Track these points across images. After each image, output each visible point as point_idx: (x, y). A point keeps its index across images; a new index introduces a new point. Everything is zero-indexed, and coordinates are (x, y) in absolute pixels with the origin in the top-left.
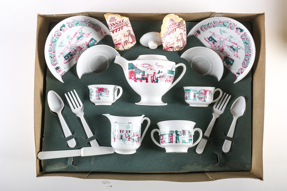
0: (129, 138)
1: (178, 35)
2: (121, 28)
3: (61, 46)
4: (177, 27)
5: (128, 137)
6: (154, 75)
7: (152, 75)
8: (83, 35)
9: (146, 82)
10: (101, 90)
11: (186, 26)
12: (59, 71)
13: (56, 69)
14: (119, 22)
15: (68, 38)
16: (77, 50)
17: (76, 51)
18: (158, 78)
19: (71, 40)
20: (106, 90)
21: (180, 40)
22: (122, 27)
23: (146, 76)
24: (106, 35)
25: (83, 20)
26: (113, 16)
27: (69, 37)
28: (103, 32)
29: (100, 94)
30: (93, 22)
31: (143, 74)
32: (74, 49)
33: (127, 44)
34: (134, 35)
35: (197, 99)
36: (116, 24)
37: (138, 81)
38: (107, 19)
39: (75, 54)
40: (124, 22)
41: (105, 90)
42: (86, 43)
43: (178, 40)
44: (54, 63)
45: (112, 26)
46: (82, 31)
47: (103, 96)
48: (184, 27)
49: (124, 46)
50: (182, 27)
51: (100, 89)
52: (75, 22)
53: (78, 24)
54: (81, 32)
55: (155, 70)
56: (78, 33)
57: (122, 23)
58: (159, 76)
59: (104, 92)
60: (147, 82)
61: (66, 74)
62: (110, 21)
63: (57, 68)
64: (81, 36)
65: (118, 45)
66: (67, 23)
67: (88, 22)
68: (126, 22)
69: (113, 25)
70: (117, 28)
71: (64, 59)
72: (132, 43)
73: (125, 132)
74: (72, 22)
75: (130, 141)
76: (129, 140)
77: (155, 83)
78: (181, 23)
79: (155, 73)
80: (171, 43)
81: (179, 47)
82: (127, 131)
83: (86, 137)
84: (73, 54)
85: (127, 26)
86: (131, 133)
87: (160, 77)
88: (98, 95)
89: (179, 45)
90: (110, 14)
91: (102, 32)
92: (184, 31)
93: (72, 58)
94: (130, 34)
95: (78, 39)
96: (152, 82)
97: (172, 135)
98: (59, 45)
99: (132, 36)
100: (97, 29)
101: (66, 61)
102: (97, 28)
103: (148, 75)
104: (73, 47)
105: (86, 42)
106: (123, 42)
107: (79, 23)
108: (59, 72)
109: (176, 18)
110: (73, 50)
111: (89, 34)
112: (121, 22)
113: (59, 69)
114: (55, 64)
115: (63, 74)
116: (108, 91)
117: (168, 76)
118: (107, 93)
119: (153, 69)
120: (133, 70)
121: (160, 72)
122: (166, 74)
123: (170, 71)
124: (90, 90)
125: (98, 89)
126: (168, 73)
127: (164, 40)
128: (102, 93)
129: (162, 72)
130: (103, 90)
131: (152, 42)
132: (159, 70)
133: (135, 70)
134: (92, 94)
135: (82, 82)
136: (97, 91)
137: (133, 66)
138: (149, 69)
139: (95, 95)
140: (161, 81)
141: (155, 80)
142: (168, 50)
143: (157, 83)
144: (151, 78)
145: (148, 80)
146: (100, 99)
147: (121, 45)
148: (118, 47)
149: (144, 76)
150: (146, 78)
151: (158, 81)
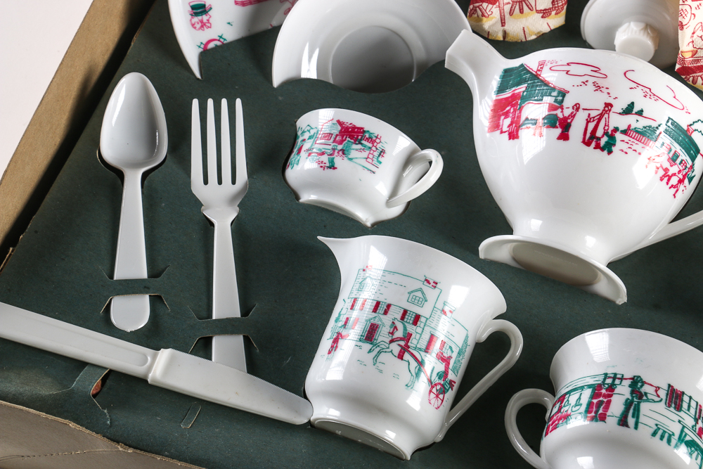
0: (404, 350)
5: (401, 339)
6: (601, 116)
7: (593, 114)
9: (559, 138)
10: (351, 134)
12: (203, 25)
18: (616, 130)
20: (373, 142)
23: (567, 113)
29: (340, 147)
31: (556, 101)
33: (521, 11)
37: (526, 135)
41: (371, 140)
47: (351, 159)
49: (507, 16)
51: (348, 128)
55: (613, 95)
58: (623, 127)
59: (359, 146)
60: (564, 136)
61: (225, 48)
63: (199, 10)
65: (485, 5)
72: (545, 13)
73: (395, 313)
75: (403, 364)
76: (401, 357)
77: (599, 150)
82: (405, 312)
83: (204, 314)
86: (419, 330)
87: (625, 132)
88: (334, 150)
96: (584, 142)
97: (611, 388)
103: (577, 109)
108: (198, 26)
113: (205, 18)
115: (211, 45)
116: (381, 152)
117: (663, 144)
118: (371, 156)
119: (607, 88)
120: (516, 92)
121: (634, 112)
122: (658, 132)
123: (679, 129)
124: (304, 132)
125: (342, 128)
126: (666, 132)
127: (689, 15)
128: (355, 146)
129: (642, 111)
130: (360, 137)
131: (632, 24)
132: (633, 103)
133: (524, 89)
134: (307, 146)
135: (280, 98)
136: (334, 136)
137: (521, 76)
138: (590, 87)
139: (320, 150)
140: (629, 151)
141: (599, 139)
142: (699, 78)
143: (606, 152)
144: (588, 122)
145: (568, 131)
146: (335, 168)
147: (495, 6)
148: (483, 15)
149: (560, 110)
150: (565, 119)
151: (613, 149)
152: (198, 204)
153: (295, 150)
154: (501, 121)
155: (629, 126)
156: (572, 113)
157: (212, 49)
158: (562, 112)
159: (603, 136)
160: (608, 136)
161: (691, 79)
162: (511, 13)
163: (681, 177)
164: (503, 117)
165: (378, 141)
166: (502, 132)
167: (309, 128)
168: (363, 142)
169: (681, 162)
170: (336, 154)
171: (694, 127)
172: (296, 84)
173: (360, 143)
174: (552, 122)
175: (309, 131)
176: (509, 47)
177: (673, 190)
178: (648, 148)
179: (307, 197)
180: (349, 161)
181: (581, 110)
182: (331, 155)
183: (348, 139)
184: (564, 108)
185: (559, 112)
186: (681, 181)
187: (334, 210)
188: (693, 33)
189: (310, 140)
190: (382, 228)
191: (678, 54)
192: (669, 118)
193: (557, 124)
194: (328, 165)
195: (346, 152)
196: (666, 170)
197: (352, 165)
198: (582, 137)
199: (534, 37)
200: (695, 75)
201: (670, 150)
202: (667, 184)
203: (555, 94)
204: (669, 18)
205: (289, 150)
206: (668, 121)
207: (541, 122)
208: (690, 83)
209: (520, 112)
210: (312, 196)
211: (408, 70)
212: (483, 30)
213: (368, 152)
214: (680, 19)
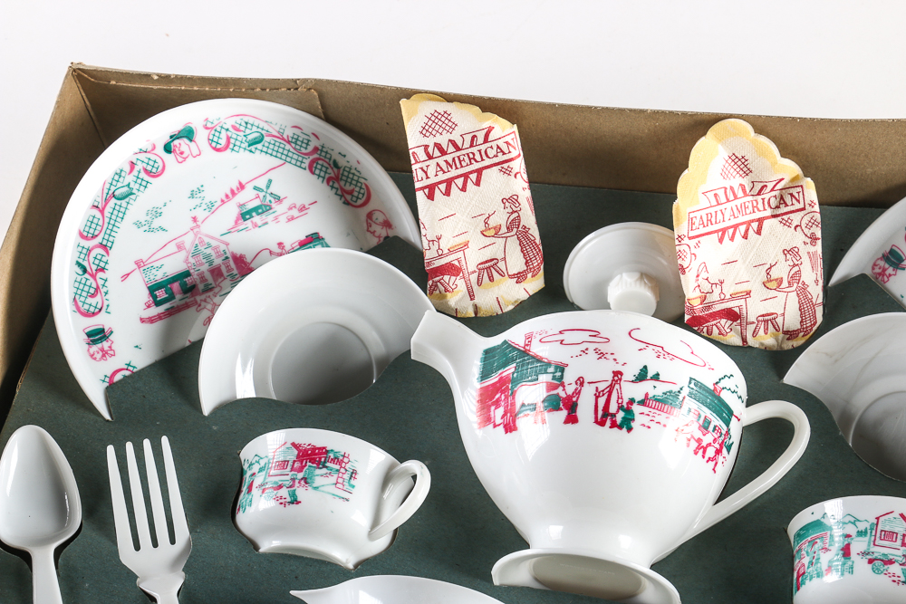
1: (773, 253)
2: (474, 177)
3: (148, 225)
4: (769, 212)
6: (611, 387)
7: (602, 386)
8: (273, 205)
9: (566, 422)
10: (312, 457)
11: (818, 217)
12: (105, 354)
13: (89, 335)
14: (468, 138)
15: (192, 196)
16: (223, 269)
17: (216, 272)
18: (631, 401)
19: (207, 213)
20: (340, 462)
21: (785, 284)
22: (479, 172)
23: (570, 390)
24: (387, 237)
25: (289, 132)
26: (443, 107)
27: (202, 195)
28: (379, 217)
30: (335, 156)
31: (554, 378)
32: (211, 263)
33: (491, 279)
34: (535, 232)
35: (861, 565)
36: (451, 149)
37: (525, 426)
38: (409, 119)
39: (211, 289)
40: (494, 144)
41: (336, 460)
42: (279, 251)
43: (771, 283)
44: (90, 300)
45: (430, 157)
46: (270, 181)
47: (316, 488)
48: (812, 223)
49: (475, 287)
50: (796, 218)
51: (306, 450)
52: (248, 131)
53: (259, 146)
54: (268, 187)
55: (621, 361)
56: (249, 188)
57: (483, 148)
58: (639, 397)
59: (324, 471)
60: (572, 419)
61: (136, 377)
62: (425, 131)
63: (97, 336)
64: (263, 209)
65: (446, 278)
66: (209, 125)
67: (310, 149)
68: (501, 143)
69: (437, 153)
70: (453, 173)
71: (144, 295)
72: (520, 277)
74: (234, 127)
77: (615, 429)
78: (794, 191)
79: (617, 374)
80: (729, 289)
81: (779, 320)
84: (201, 287)
85: (507, 172)
87: (643, 403)
88: (293, 480)
89: (774, 307)
90: (431, 99)
91: (370, 216)
92: (808, 241)
93: (187, 306)
94: (514, 224)
95: (245, 215)
96: (596, 422)
98: (143, 218)
99: (523, 236)
100: (351, 193)
101: (155, 311)
102: (348, 188)
103: (582, 384)
104: (209, 251)
105: (280, 244)
106: (472, 266)
107: (267, 139)
108: (99, 356)
109: (762, 153)
110: (205, 268)
111: (303, 209)
112: (481, 140)
113: (106, 345)
114: (92, 309)
115: (118, 377)
116: (352, 473)
117: (690, 411)
118: (340, 480)
119: (612, 354)
120: (504, 374)
121: (648, 378)
122: (681, 398)
123: (704, 390)
124: (251, 464)
125: (299, 451)
126: (690, 395)
127: (689, 256)
128: (318, 472)
129: (658, 374)
130: (323, 459)
131: (624, 275)
132: (645, 367)
133: (513, 370)
134: (258, 481)
135: (215, 428)
136: (290, 463)
137: (506, 355)
138: (592, 355)
139: (276, 483)
140: (651, 424)
141: (614, 415)
142: (714, 327)
143: (625, 430)
144: (597, 397)
145: (575, 412)
146: (298, 503)
147: (458, 277)
148: (446, 290)
149: (561, 388)
150: (569, 398)
151: (633, 424)
152: (132, 577)
153: (245, 489)
154: (492, 413)
155: (647, 395)
156: (576, 390)
157: (120, 381)
158: (564, 390)
159: (618, 411)
160: (624, 410)
161: (705, 330)
162: (479, 283)
163: (718, 447)
164: (493, 408)
165: (346, 460)
166: (495, 426)
167: (257, 458)
168: (328, 464)
169: (714, 429)
170: (297, 484)
171: (721, 385)
172: (232, 407)
173: (324, 467)
174: (553, 404)
175: (258, 462)
176: (484, 324)
177: (712, 464)
178: (672, 417)
179: (268, 545)
180: (314, 491)
181: (585, 384)
182: (291, 487)
183: (309, 464)
184: (566, 384)
185: (560, 391)
186: (718, 452)
187: (305, 555)
188: (698, 276)
189: (261, 474)
190: (368, 567)
191: (684, 302)
192: (691, 379)
193: (561, 406)
194: (289, 500)
195: (308, 481)
196: (699, 441)
197: (320, 495)
198: (594, 416)
199: (511, 307)
200: (709, 324)
201: (699, 416)
202: (704, 457)
203: (551, 369)
204: (665, 263)
205: (236, 489)
206: (690, 383)
207: (540, 406)
208: (705, 334)
209: (513, 398)
210: (274, 542)
211: (365, 370)
212: (450, 307)
213: (336, 476)
214: (680, 262)
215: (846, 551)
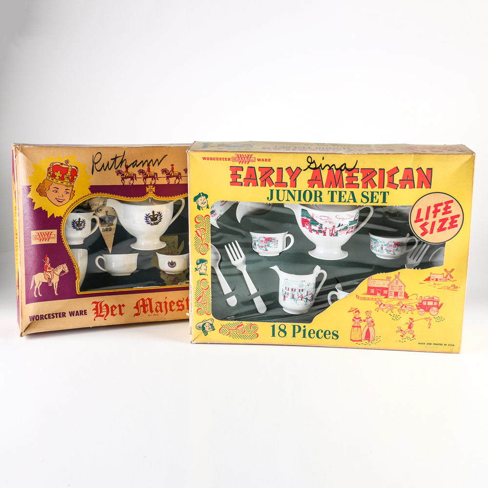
0: (302, 298)
6: (333, 229)
7: (331, 229)
9: (323, 235)
10: (268, 240)
12: (214, 215)
18: (337, 231)
23: (324, 230)
29: (267, 244)
31: (320, 226)
35: (385, 252)
37: (314, 233)
41: (274, 239)
47: (270, 247)
51: (267, 238)
55: (334, 223)
58: (339, 230)
59: (271, 242)
60: (325, 235)
61: (222, 216)
63: (212, 212)
73: (297, 291)
79: (334, 226)
82: (299, 290)
83: (249, 294)
86: (304, 292)
88: (265, 245)
96: (330, 236)
101: (223, 203)
103: (326, 228)
113: (214, 213)
115: (218, 218)
121: (341, 225)
122: (348, 227)
124: (254, 238)
133: (310, 221)
134: (256, 243)
136: (264, 241)
138: (328, 222)
140: (342, 234)
143: (336, 236)
144: (330, 231)
146: (267, 251)
151: (338, 235)
152: (235, 267)
154: (305, 226)
159: (335, 233)
166: (307, 229)
174: (320, 231)
184: (323, 228)
192: (349, 222)
193: (322, 232)
198: (329, 234)
209: (311, 226)
213: (274, 243)
215: (382, 248)
